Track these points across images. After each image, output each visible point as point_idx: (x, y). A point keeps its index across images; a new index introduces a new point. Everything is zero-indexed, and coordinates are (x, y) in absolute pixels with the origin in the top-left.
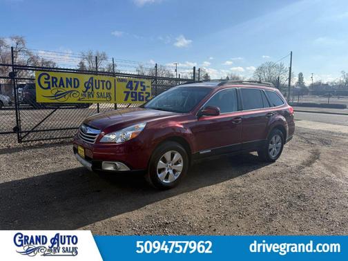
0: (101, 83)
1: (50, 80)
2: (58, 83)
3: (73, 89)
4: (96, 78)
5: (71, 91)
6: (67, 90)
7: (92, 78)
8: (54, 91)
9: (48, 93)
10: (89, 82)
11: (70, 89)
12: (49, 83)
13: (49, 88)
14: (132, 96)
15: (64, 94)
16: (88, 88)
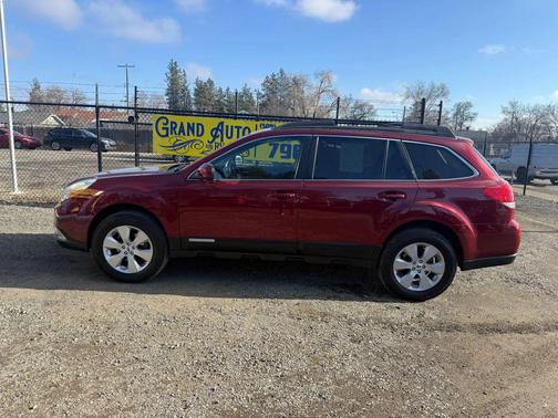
0: (235, 130)
1: (169, 126)
2: (177, 130)
3: (195, 137)
4: (229, 122)
5: (193, 141)
6: (188, 138)
7: (222, 123)
8: (172, 139)
9: (166, 142)
10: (217, 129)
11: (191, 137)
12: (167, 129)
13: (167, 135)
14: (282, 151)
15: (184, 145)
16: (215, 137)
